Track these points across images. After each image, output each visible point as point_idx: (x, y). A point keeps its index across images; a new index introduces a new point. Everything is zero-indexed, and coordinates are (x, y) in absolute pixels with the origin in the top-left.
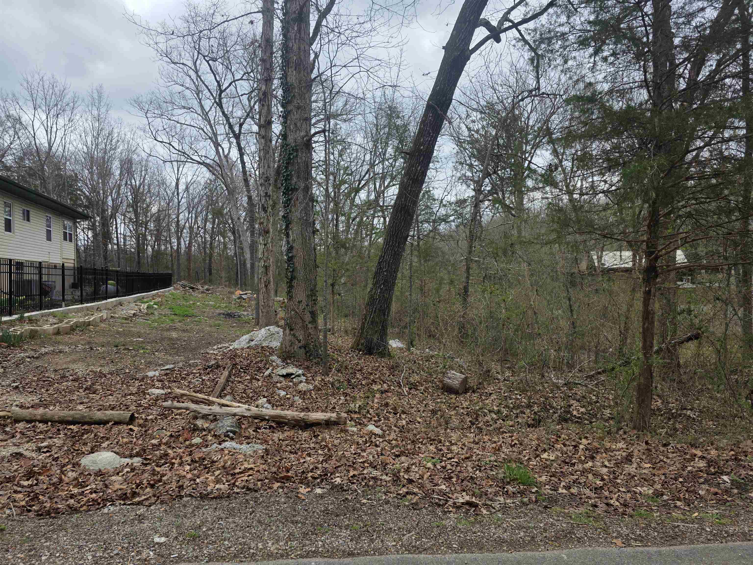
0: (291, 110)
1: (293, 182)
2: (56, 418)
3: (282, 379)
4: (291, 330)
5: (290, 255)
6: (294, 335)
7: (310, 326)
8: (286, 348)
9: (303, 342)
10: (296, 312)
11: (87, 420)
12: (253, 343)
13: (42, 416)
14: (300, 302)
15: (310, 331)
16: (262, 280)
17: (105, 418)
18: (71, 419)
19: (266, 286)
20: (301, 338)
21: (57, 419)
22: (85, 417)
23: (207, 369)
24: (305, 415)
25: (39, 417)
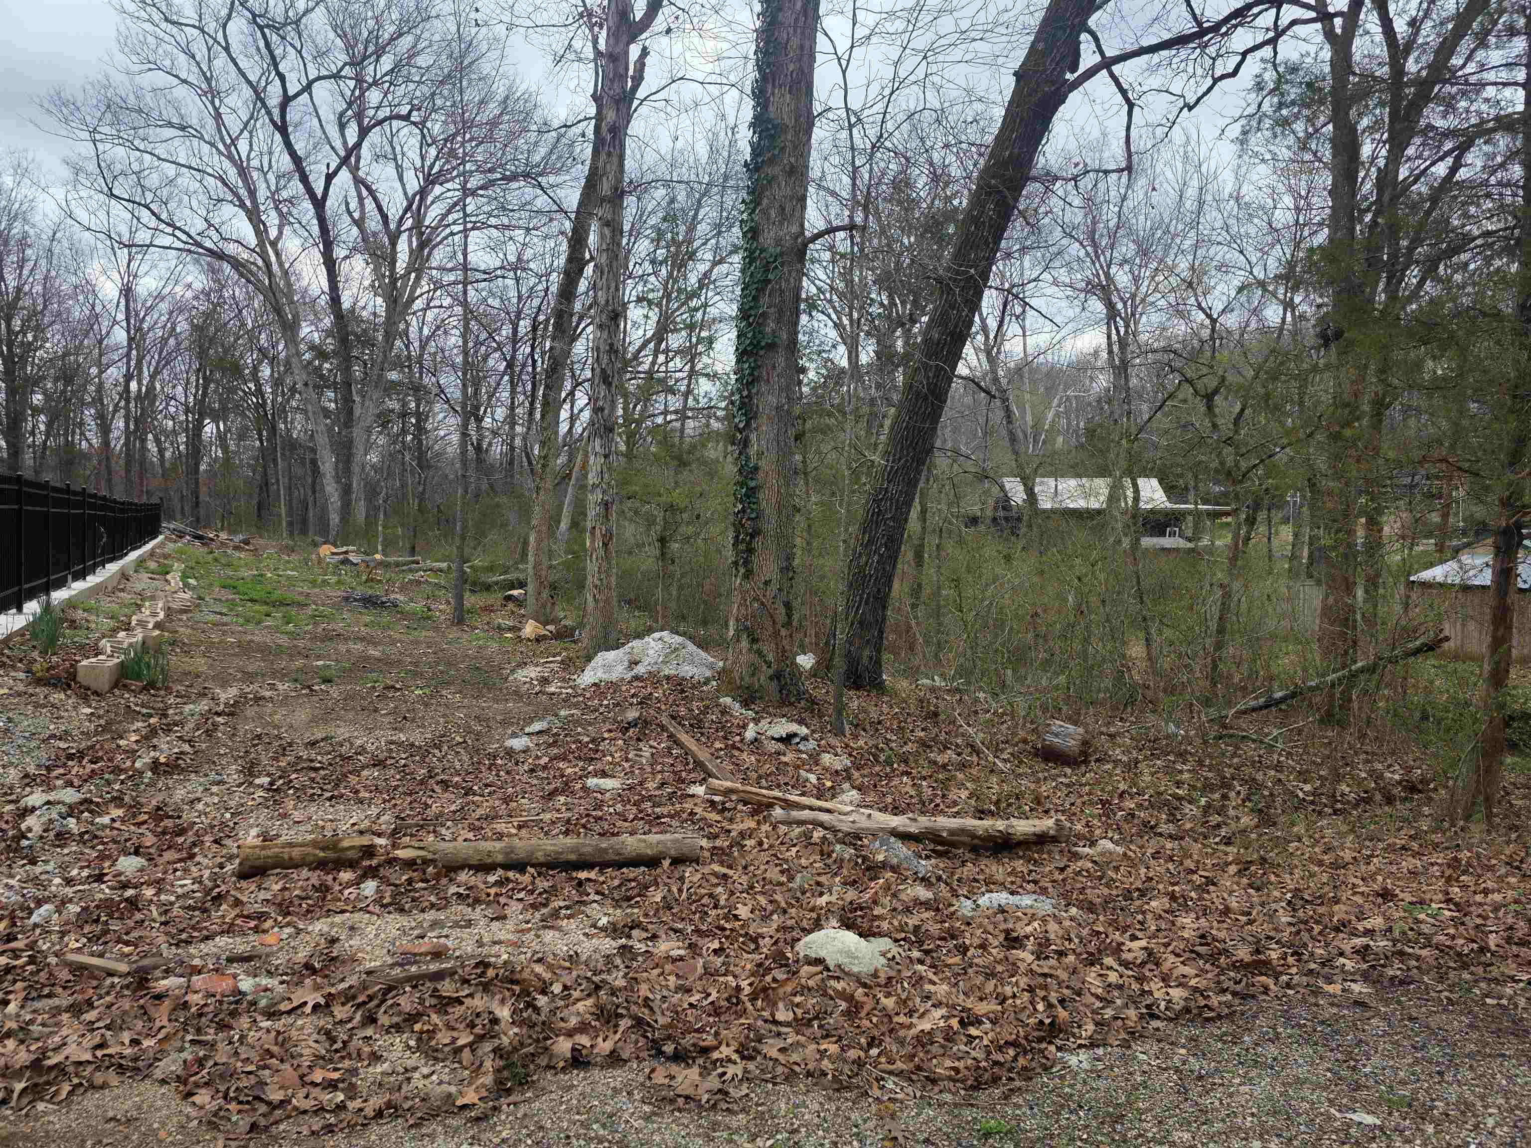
0: (774, 178)
1: (768, 330)
2: (540, 856)
3: (781, 746)
4: (754, 641)
5: (752, 484)
6: (759, 653)
7: (784, 632)
8: (742, 679)
9: (774, 666)
10: (762, 604)
11: (611, 856)
12: (640, 669)
13: (507, 853)
14: (767, 583)
15: (785, 642)
16: (598, 532)
17: (649, 852)
18: (573, 857)
19: (605, 545)
20: (770, 657)
21: (542, 859)
22: (605, 851)
23: (627, 729)
24: (1008, 826)
25: (500, 858)
